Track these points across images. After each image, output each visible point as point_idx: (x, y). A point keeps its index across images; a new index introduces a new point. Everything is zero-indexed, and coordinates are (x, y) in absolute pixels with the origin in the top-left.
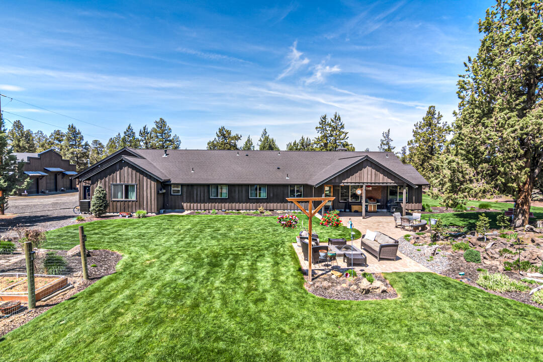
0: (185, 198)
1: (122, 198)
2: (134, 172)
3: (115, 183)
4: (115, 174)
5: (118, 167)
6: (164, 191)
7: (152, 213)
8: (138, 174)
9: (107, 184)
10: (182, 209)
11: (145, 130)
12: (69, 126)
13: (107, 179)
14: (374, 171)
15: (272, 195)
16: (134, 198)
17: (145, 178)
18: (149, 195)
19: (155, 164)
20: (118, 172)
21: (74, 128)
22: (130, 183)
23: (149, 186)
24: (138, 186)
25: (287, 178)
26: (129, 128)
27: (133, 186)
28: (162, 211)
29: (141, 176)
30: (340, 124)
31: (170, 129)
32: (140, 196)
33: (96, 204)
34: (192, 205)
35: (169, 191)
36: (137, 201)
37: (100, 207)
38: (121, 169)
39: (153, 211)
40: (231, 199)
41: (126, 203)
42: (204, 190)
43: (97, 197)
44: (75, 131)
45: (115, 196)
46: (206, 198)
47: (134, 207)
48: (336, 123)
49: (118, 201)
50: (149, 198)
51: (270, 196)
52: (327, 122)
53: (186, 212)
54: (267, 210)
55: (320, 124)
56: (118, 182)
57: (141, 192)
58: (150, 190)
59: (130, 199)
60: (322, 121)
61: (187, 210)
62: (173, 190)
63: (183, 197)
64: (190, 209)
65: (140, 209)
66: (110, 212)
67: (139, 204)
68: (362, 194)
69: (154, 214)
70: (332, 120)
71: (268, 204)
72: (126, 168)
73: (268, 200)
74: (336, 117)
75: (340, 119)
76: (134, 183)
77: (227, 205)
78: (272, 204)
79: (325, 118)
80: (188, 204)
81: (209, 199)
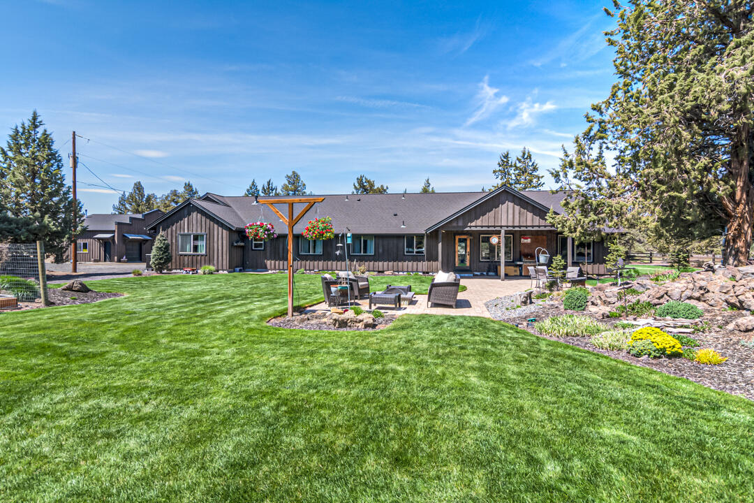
0: (268, 254)
1: (191, 252)
2: (204, 218)
3: (182, 232)
4: (182, 222)
5: (186, 212)
6: (242, 244)
7: (223, 270)
8: (208, 220)
9: (174, 234)
10: (265, 268)
11: (269, 185)
12: (186, 184)
13: (174, 228)
15: (381, 251)
16: (204, 253)
17: (216, 226)
18: (220, 248)
19: (239, 213)
20: (186, 219)
21: (191, 187)
22: (199, 232)
23: (220, 235)
24: (208, 236)
25: (403, 226)
26: (253, 184)
27: (202, 236)
28: (238, 269)
29: (212, 223)
30: (530, 164)
31: (304, 185)
32: (209, 247)
33: (155, 255)
34: (277, 262)
35: (250, 245)
36: (206, 255)
37: (160, 259)
38: (189, 214)
39: (224, 268)
40: (326, 256)
41: (195, 258)
43: (157, 247)
44: (192, 190)
45: (183, 249)
47: (203, 262)
48: (524, 162)
49: (186, 255)
50: (220, 251)
51: (378, 251)
52: (510, 162)
53: (270, 272)
54: (369, 271)
55: (500, 166)
56: (186, 232)
57: (211, 244)
58: (221, 239)
59: (199, 253)
60: (503, 161)
61: (271, 270)
62: (255, 244)
63: (266, 254)
64: (275, 269)
65: (210, 264)
66: (176, 269)
67: (208, 258)
69: (226, 272)
70: (518, 159)
71: (376, 263)
72: (195, 214)
73: (375, 258)
74: (524, 154)
75: (530, 158)
76: (203, 232)
77: (321, 263)
78: (381, 263)
79: (506, 156)
80: (273, 262)
81: (299, 255)
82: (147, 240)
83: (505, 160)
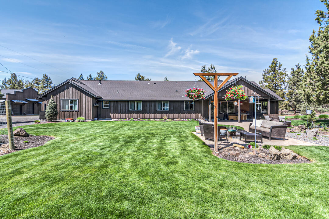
0: (112, 110)
1: (69, 109)
2: (77, 91)
3: (63, 99)
4: (63, 92)
5: (66, 87)
6: (98, 105)
7: (89, 119)
8: (79, 92)
9: (58, 99)
10: (110, 118)
11: (90, 77)
12: (44, 75)
13: (58, 96)
14: (246, 88)
15: (172, 108)
16: (76, 110)
17: (84, 95)
18: (87, 107)
19: (92, 89)
20: (66, 91)
21: (47, 76)
22: (74, 98)
23: (87, 100)
24: (79, 101)
25: (183, 97)
26: (81, 76)
27: (76, 101)
28: (96, 119)
29: (82, 93)
30: (214, 71)
31: (107, 77)
32: (80, 108)
33: (49, 111)
34: (117, 115)
35: (102, 106)
36: (78, 111)
37: (52, 114)
38: (68, 88)
39: (89, 118)
40: (144, 111)
41: (71, 113)
42: (125, 105)
43: (50, 107)
44: (47, 78)
45: (64, 108)
46: (127, 111)
47: (76, 115)
48: (212, 70)
49: (66, 111)
50: (87, 109)
51: (171, 109)
52: (206, 70)
53: (113, 120)
54: (168, 119)
55: (202, 71)
56: (66, 98)
57: (81, 105)
58: (87, 103)
59: (74, 110)
60: (203, 69)
61: (114, 119)
62: (104, 105)
63: (111, 110)
64: (116, 118)
65: (80, 116)
66: (59, 119)
67: (80, 113)
68: (238, 105)
69: (90, 120)
70: (209, 69)
71: (170, 115)
72: (71, 88)
73: (170, 112)
74: (212, 66)
75: (214, 68)
76: (76, 99)
77: (141, 115)
78: (172, 115)
79: (204, 67)
80: (115, 115)
81: (129, 111)
82: (25, 104)
83: (204, 69)
